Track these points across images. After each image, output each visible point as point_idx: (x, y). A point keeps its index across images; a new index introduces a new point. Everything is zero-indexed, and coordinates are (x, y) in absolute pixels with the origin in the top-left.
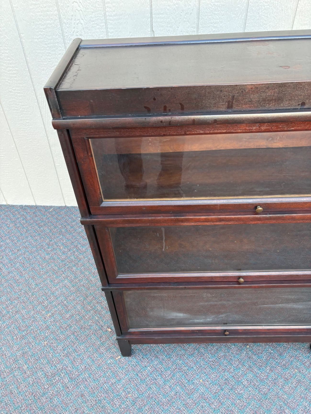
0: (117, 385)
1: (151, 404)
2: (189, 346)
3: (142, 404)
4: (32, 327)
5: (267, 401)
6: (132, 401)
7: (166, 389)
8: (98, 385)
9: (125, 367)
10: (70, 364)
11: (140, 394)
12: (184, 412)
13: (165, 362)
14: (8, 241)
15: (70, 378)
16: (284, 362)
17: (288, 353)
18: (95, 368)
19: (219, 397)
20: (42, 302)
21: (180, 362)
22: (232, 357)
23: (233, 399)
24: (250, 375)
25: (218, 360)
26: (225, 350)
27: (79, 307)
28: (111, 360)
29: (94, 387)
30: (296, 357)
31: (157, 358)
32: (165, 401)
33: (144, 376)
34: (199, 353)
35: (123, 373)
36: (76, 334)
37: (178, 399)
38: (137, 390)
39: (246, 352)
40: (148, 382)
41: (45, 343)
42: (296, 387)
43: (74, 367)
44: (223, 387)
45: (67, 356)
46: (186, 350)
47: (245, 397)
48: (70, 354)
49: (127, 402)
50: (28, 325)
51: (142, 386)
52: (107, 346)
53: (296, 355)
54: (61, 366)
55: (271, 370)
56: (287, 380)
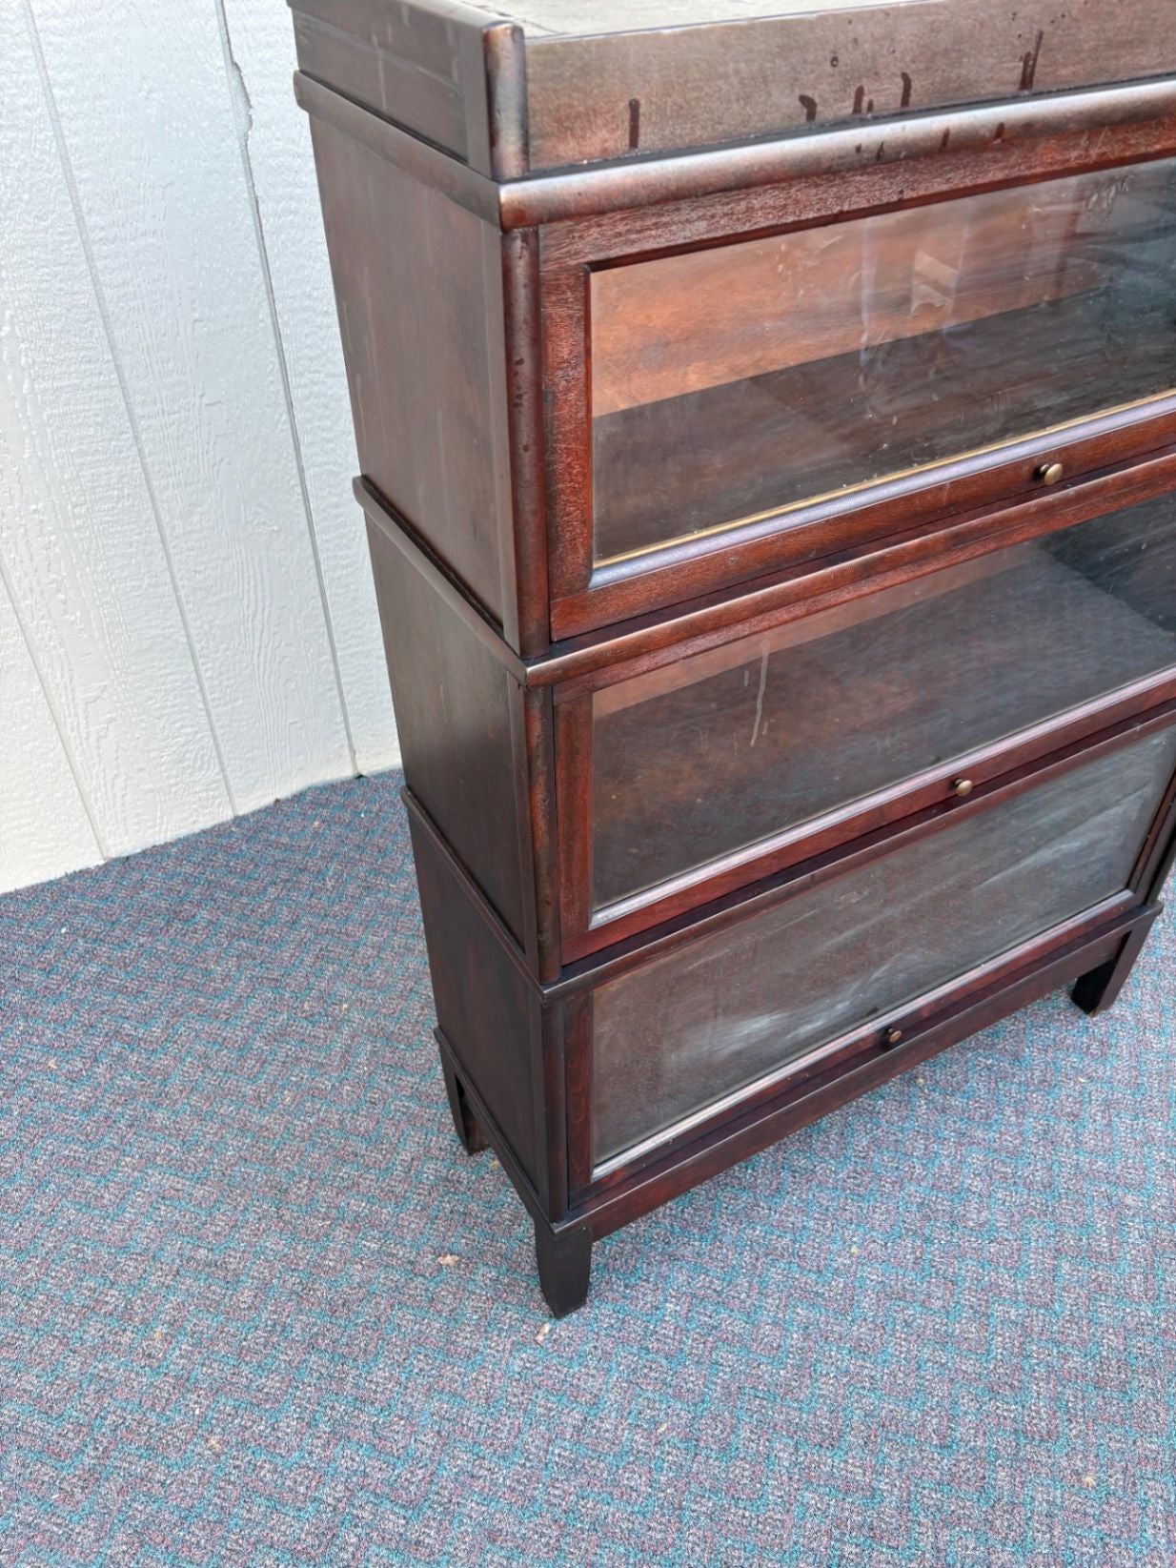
0: (597, 1422)
1: (750, 1413)
2: (753, 1169)
3: (722, 1432)
4: (111, 1418)
5: (1064, 1201)
6: (681, 1441)
7: (768, 1336)
8: (528, 1464)
9: (588, 1348)
10: (369, 1458)
11: (695, 1405)
12: (866, 1371)
13: (711, 1258)
15: (403, 1506)
16: (1037, 1073)
17: (1030, 1044)
18: (479, 1414)
19: (933, 1267)
21: (757, 1232)
22: (894, 1134)
23: (974, 1249)
24: (976, 1157)
25: (862, 1163)
26: (865, 1126)
27: (271, 1243)
28: (524, 1356)
29: (518, 1481)
30: (1058, 1045)
31: (678, 1260)
32: (788, 1375)
33: (668, 1341)
34: (796, 1175)
35: (594, 1372)
38: (678, 1396)
39: (926, 1098)
40: (697, 1348)
41: (213, 1442)
42: (1109, 1125)
43: (392, 1460)
44: (927, 1232)
45: (337, 1438)
46: (753, 1187)
48: (347, 1425)
49: (669, 1454)
50: (83, 1419)
51: (686, 1376)
52: (475, 1317)
53: (1054, 1040)
54: (340, 1487)
55: (1018, 1113)
56: (1076, 1116)
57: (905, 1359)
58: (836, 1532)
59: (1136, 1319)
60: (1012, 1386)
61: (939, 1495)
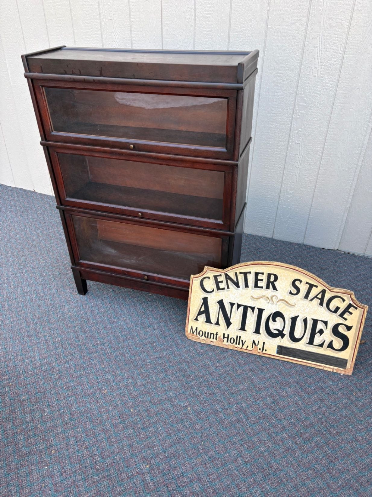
0: (65, 307)
1: (81, 321)
3: (75, 320)
5: (164, 340)
6: (70, 316)
7: (97, 317)
8: (53, 304)
9: (77, 300)
10: (41, 289)
11: (77, 315)
12: (101, 331)
13: (106, 304)
14: (41, 217)
15: (37, 296)
18: (56, 295)
20: (43, 254)
21: (117, 306)
24: (162, 325)
26: (154, 308)
28: (70, 294)
29: (49, 304)
31: (102, 300)
32: (92, 322)
33: (86, 307)
35: (73, 302)
36: (55, 275)
38: (77, 313)
39: (169, 312)
40: (87, 310)
41: (32, 275)
43: (43, 291)
44: (138, 325)
45: (42, 285)
46: (126, 301)
49: (66, 316)
50: (27, 264)
51: (81, 312)
54: (35, 289)
57: (108, 334)
58: (68, 340)
59: (145, 360)
60: (114, 349)
61: (85, 349)
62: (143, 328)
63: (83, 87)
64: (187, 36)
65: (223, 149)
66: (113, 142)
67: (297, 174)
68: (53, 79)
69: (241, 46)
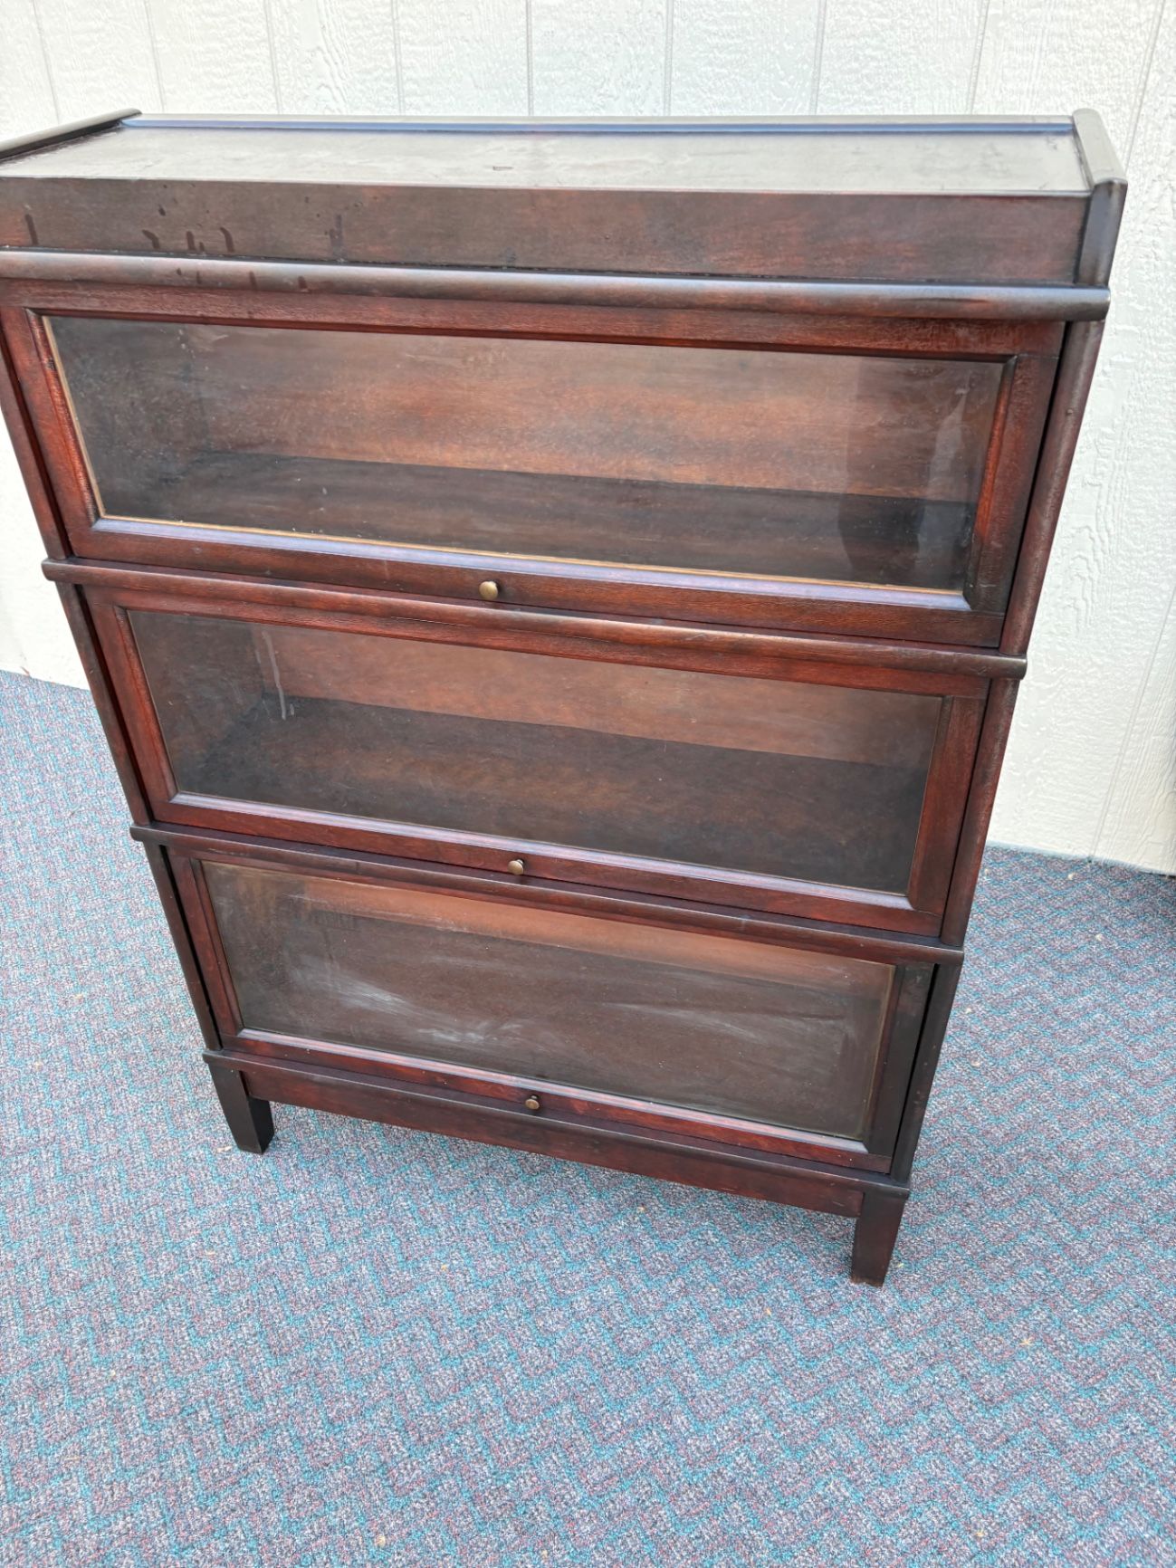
0: (188, 1218)
1: (260, 1292)
2: (453, 1167)
3: (233, 1286)
4: (20, 1017)
5: (628, 1372)
6: (209, 1269)
7: (327, 1263)
9: (234, 1177)
10: (80, 1133)
11: (241, 1258)
12: (351, 1337)
13: (359, 1193)
14: (57, 786)
15: (61, 1168)
16: (741, 1278)
17: (766, 1255)
18: (146, 1160)
19: (478, 1323)
20: (77, 958)
21: (405, 1204)
22: (574, 1226)
23: (520, 1339)
24: (609, 1290)
25: (526, 1224)
26: (562, 1204)
27: (174, 993)
28: (202, 1152)
29: (118, 1209)
30: (791, 1278)
31: (341, 1177)
32: (307, 1294)
34: (475, 1193)
35: (220, 1192)
36: (132, 1061)
37: (349, 1297)
38: (240, 1246)
39: (629, 1223)
40: (283, 1232)
41: (37, 1064)
42: (743, 1360)
43: (87, 1143)
44: (506, 1301)
45: (80, 1111)
46: (438, 1176)
47: (560, 1342)
48: (91, 1108)
49: (196, 1268)
50: (11, 1009)
51: (258, 1239)
52: (207, 1112)
53: (793, 1269)
54: (52, 1134)
55: (684, 1291)
56: (725, 1330)
57: (382, 1355)
58: (211, 1398)
59: (563, 1491)
60: (421, 1438)
61: (290, 1444)
62: (530, 1313)
63: (246, 316)
64: (637, 57)
65: (951, 600)
66: (395, 565)
67: (1081, 604)
68: (90, 277)
69: (869, 92)
